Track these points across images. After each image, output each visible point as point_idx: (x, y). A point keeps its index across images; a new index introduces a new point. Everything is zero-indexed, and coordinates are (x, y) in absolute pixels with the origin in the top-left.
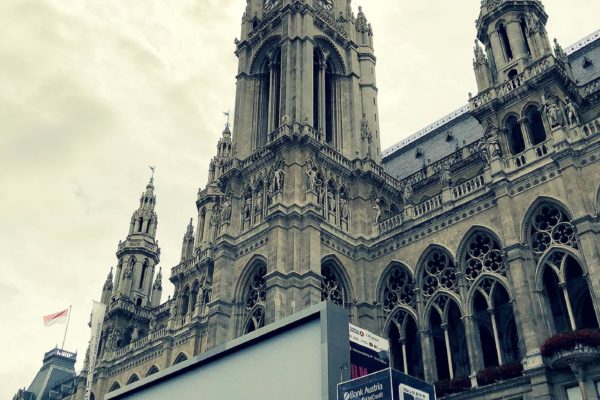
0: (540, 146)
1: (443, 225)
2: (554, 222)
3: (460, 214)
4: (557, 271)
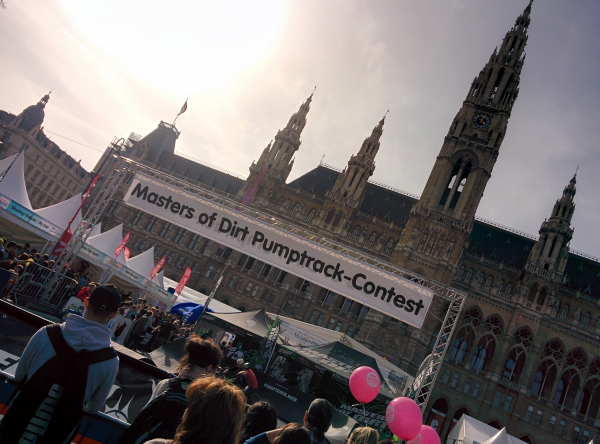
0: (539, 306)
1: (486, 302)
2: (526, 337)
3: (496, 304)
4: (517, 354)
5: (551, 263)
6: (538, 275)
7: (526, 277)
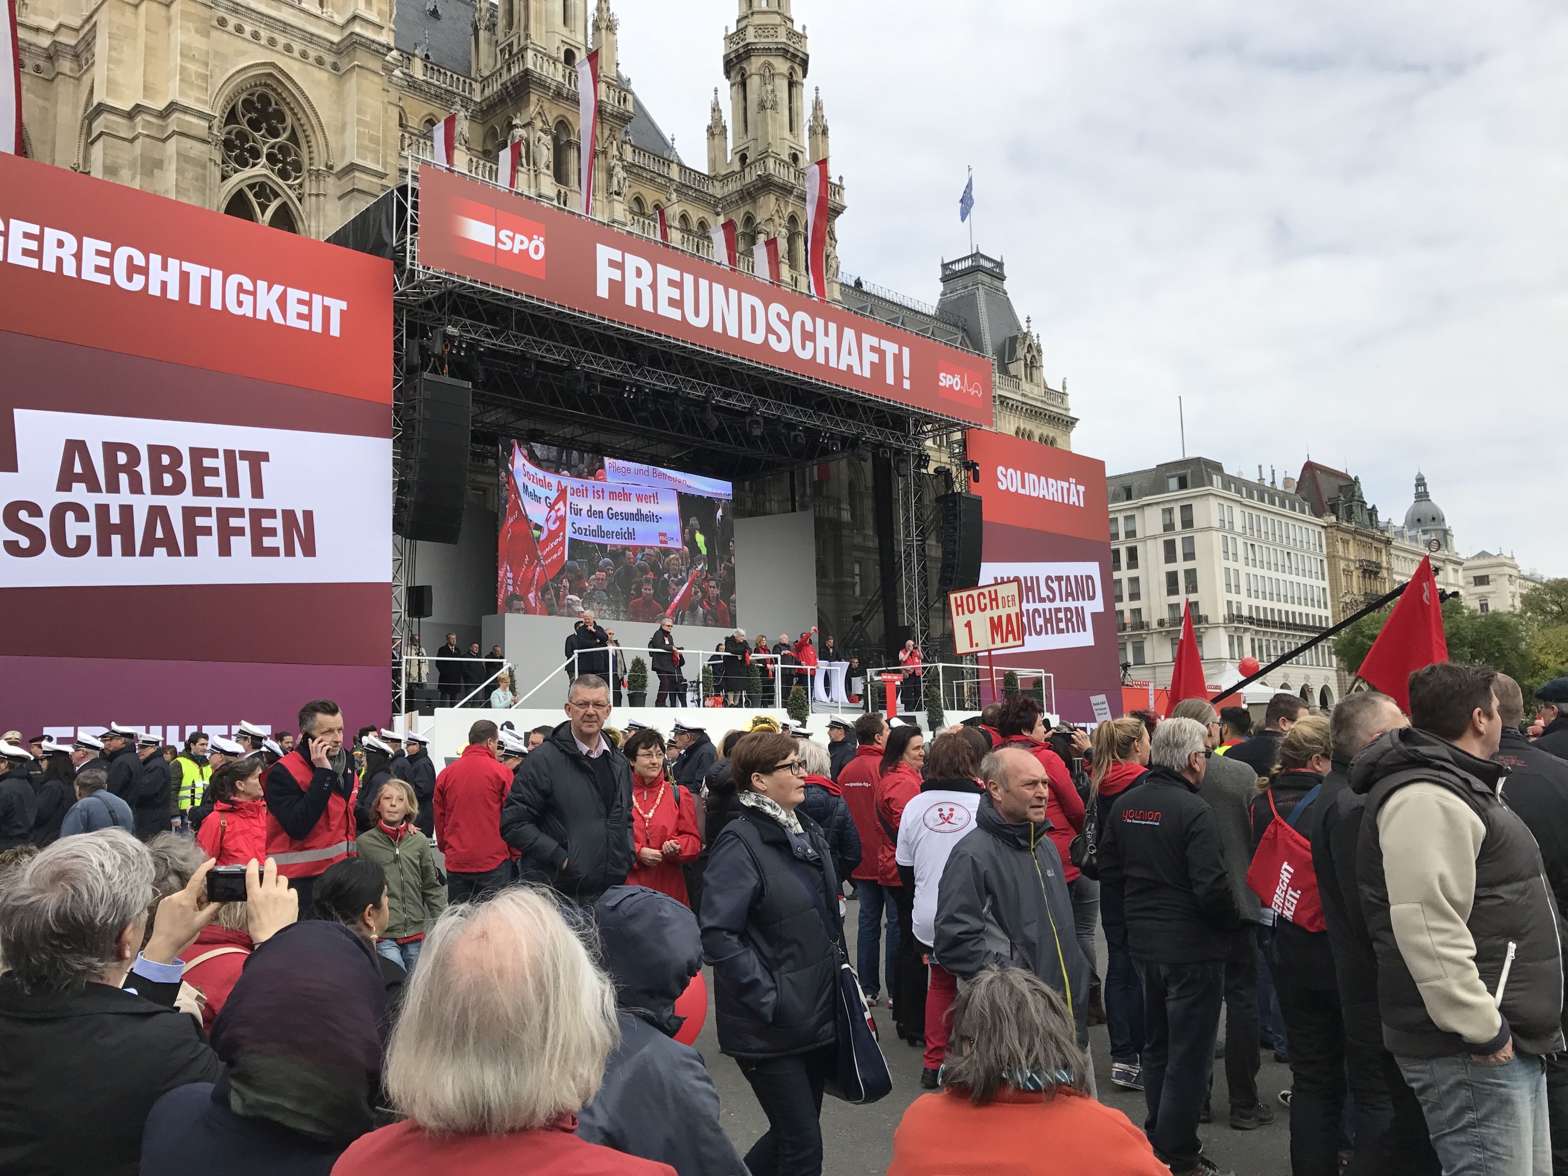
5: (579, 49)
6: (565, 91)
7: (533, 98)
